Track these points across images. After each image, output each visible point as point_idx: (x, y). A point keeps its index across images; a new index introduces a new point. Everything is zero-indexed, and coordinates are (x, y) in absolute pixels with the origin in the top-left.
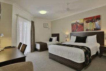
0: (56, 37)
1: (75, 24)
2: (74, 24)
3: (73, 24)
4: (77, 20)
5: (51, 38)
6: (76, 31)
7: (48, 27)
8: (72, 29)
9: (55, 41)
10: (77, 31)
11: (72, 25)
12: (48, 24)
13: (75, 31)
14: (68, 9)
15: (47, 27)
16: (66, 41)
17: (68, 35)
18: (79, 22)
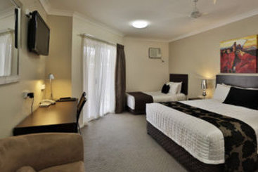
0: (180, 84)
1: (231, 49)
2: (228, 52)
3: (226, 49)
4: (238, 38)
5: (167, 84)
6: (234, 72)
7: (160, 58)
8: (221, 64)
9: (177, 93)
10: (236, 70)
11: (224, 53)
12: (159, 50)
13: (230, 72)
14: (196, 14)
15: (159, 56)
16: (205, 95)
17: (211, 80)
18: (241, 45)
